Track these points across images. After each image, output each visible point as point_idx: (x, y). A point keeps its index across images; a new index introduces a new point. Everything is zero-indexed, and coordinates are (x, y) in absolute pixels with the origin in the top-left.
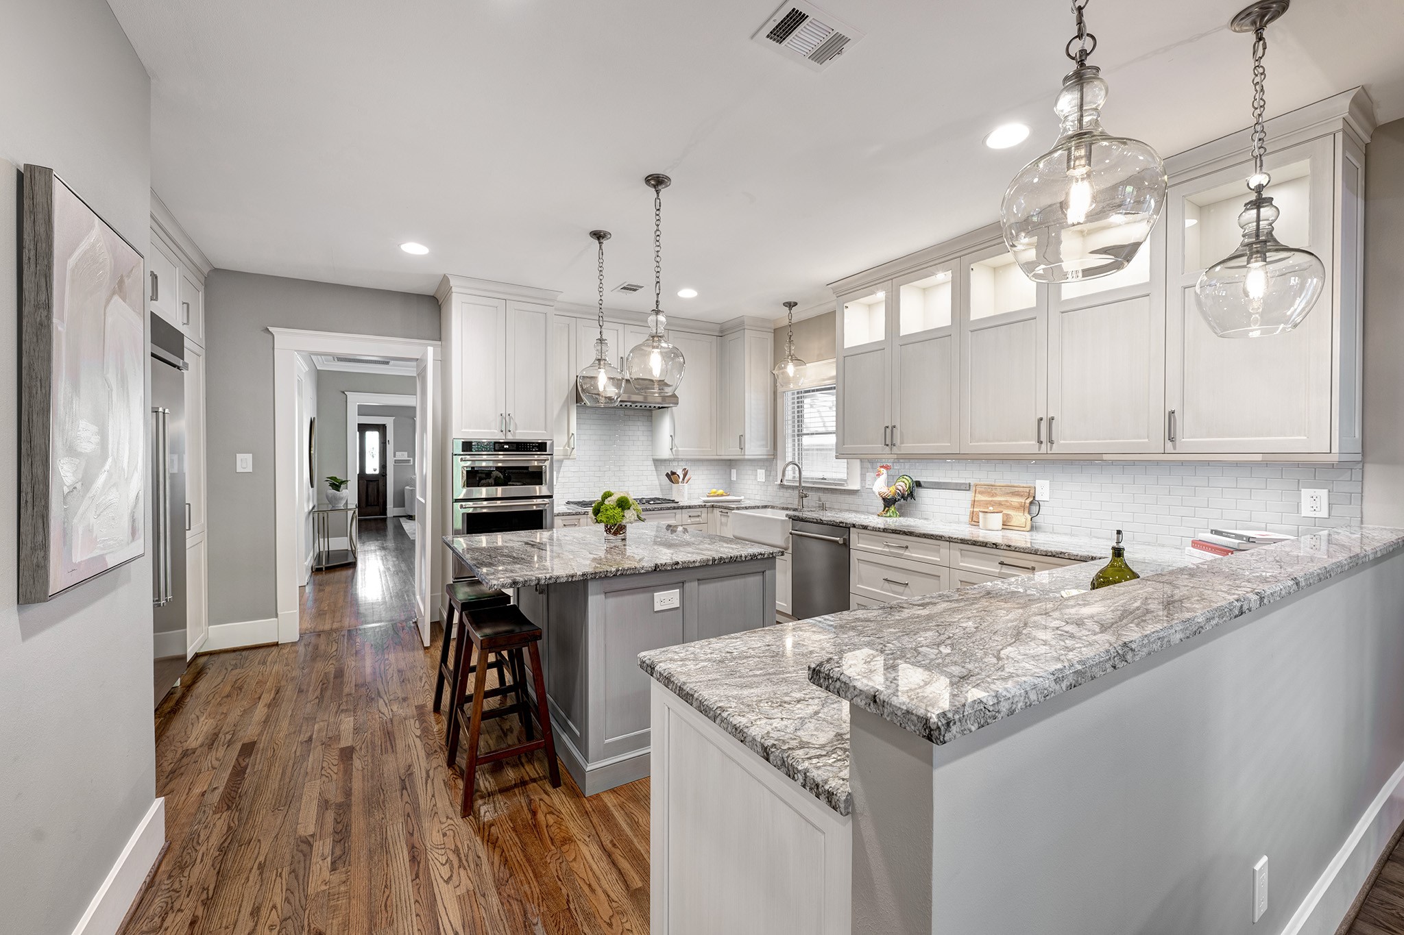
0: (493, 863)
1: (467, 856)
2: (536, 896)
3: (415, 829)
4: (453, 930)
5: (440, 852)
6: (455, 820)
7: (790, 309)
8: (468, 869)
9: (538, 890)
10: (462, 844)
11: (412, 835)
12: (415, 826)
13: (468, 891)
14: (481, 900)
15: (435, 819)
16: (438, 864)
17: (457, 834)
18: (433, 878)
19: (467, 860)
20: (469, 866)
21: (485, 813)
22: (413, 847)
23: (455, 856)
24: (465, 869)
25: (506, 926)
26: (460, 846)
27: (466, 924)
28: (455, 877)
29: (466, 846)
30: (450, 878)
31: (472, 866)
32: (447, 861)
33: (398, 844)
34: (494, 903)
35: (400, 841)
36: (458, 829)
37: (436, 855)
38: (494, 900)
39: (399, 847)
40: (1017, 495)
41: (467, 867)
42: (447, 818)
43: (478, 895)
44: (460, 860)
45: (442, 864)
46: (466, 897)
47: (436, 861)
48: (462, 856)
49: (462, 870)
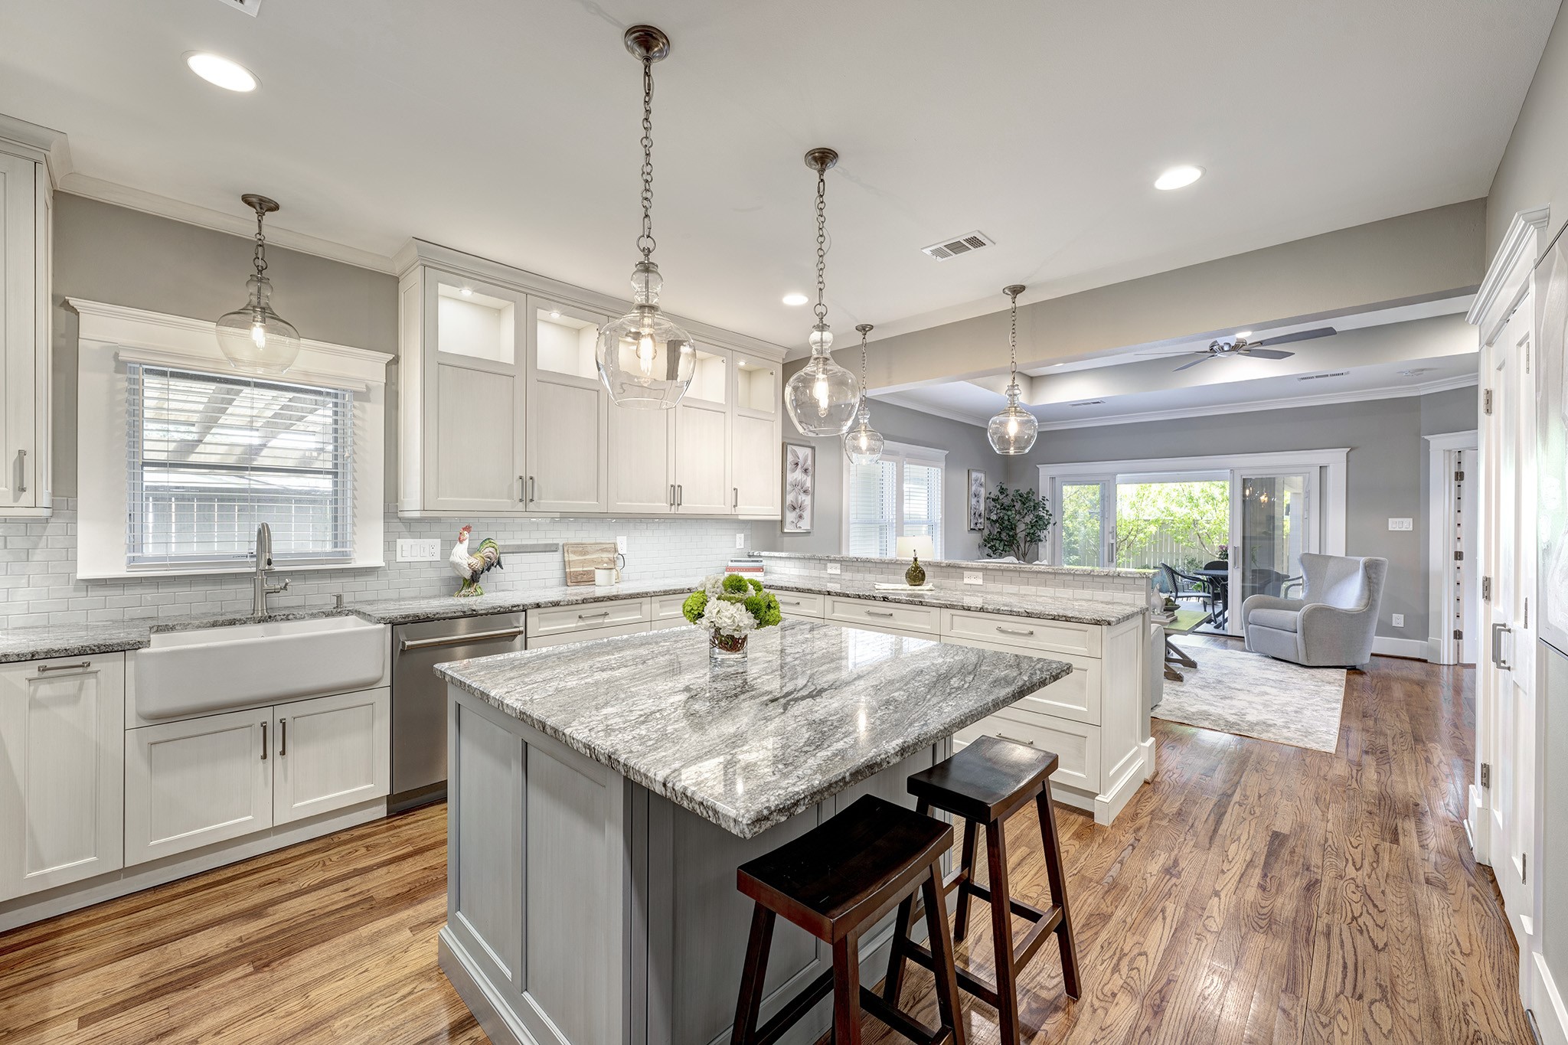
0: (1096, 933)
1: (1112, 957)
2: (1090, 892)
3: (1140, 1033)
4: (1164, 923)
5: (1132, 983)
6: (1089, 1001)
7: (261, 215)
8: (1120, 946)
9: (1084, 894)
10: (1105, 970)
11: (1148, 1029)
12: (1137, 1036)
13: (1134, 934)
14: (1129, 920)
15: (1109, 1023)
16: (1142, 973)
17: (1102, 984)
18: (1155, 967)
19: (1115, 953)
20: (1117, 948)
21: (1054, 978)
22: (1156, 1013)
23: (1121, 967)
24: (1122, 950)
25: (1126, 896)
26: (1109, 970)
27: (1152, 918)
28: (1136, 951)
29: (1104, 966)
30: (1140, 954)
31: (1115, 946)
32: (1133, 969)
33: (1170, 1033)
34: (1122, 912)
35: (1166, 1034)
36: (1096, 988)
37: (1138, 982)
38: (1119, 913)
39: (1171, 1027)
40: (606, 551)
41: (1119, 949)
42: (1095, 1011)
43: (1128, 926)
44: (1120, 959)
45: (1139, 971)
46: (1139, 931)
47: (1142, 978)
48: (1114, 961)
49: (1126, 950)
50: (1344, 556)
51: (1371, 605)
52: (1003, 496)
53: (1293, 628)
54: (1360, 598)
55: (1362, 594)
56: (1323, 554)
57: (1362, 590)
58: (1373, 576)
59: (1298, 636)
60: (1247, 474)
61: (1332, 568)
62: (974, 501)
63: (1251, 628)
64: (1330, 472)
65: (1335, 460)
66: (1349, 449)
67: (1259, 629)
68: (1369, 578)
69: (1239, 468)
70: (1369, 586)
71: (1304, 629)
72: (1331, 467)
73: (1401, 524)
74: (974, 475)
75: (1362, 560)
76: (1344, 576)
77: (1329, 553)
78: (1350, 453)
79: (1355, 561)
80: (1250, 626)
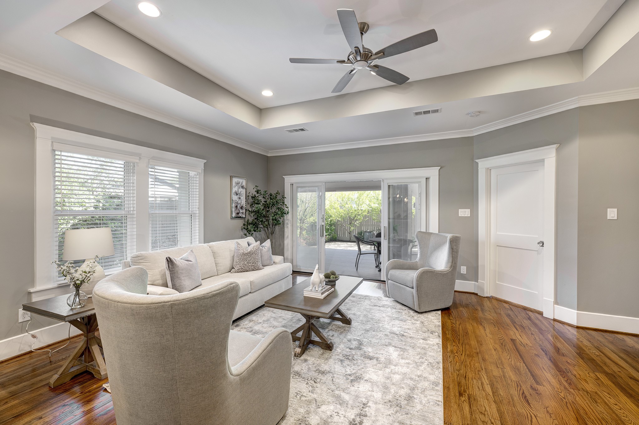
50: (438, 233)
51: (454, 267)
52: (258, 195)
53: (411, 286)
54: (448, 262)
55: (448, 260)
56: (427, 231)
57: (449, 257)
58: (455, 247)
59: (414, 291)
60: (392, 182)
61: (432, 240)
62: (235, 198)
63: (390, 283)
64: (431, 180)
65: (433, 173)
66: (439, 168)
67: (394, 284)
68: (452, 249)
69: (387, 179)
70: (452, 254)
71: (417, 287)
72: (431, 178)
73: (464, 213)
74: (235, 180)
75: (449, 236)
76: (438, 247)
77: (431, 231)
78: (441, 170)
79: (444, 236)
80: (389, 281)
